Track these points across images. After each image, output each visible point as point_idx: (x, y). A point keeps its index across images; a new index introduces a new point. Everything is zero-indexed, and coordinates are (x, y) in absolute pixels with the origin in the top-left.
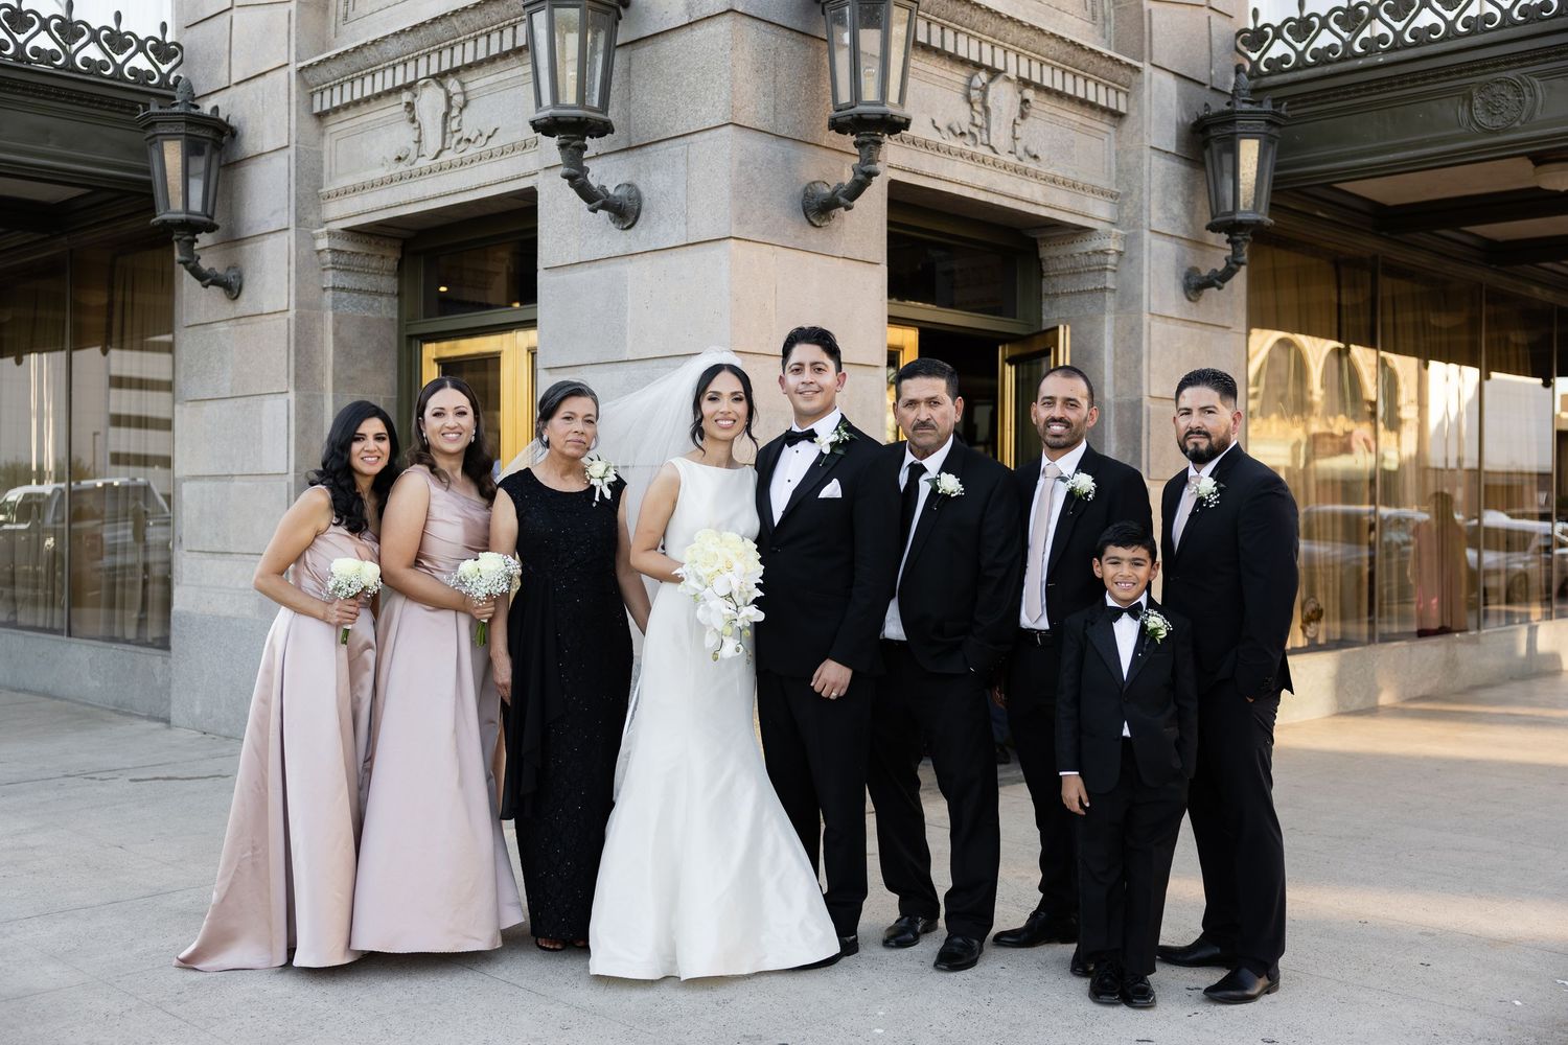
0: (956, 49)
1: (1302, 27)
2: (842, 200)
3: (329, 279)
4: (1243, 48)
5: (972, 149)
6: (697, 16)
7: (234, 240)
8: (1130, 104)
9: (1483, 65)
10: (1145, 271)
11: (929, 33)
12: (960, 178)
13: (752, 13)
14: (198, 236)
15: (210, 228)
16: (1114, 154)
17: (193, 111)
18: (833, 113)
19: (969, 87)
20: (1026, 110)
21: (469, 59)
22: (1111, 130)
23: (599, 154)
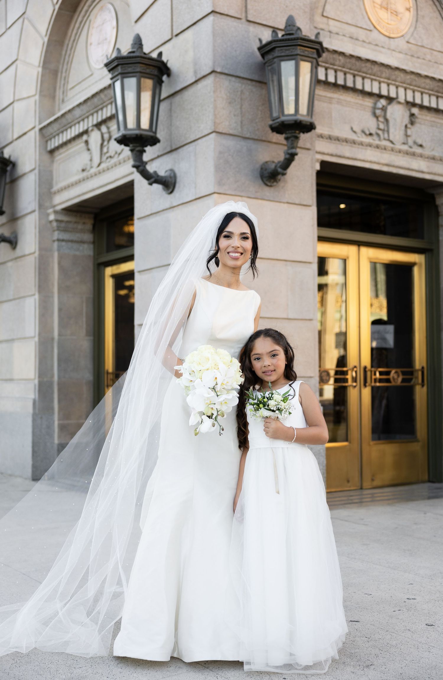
0: (363, 87)
2: (280, 170)
3: (56, 235)
5: (377, 142)
6: (199, 76)
7: (13, 219)
11: (345, 79)
12: (370, 159)
13: (226, 72)
18: (271, 123)
19: (374, 108)
20: (413, 120)
21: (109, 114)
23: (159, 157)
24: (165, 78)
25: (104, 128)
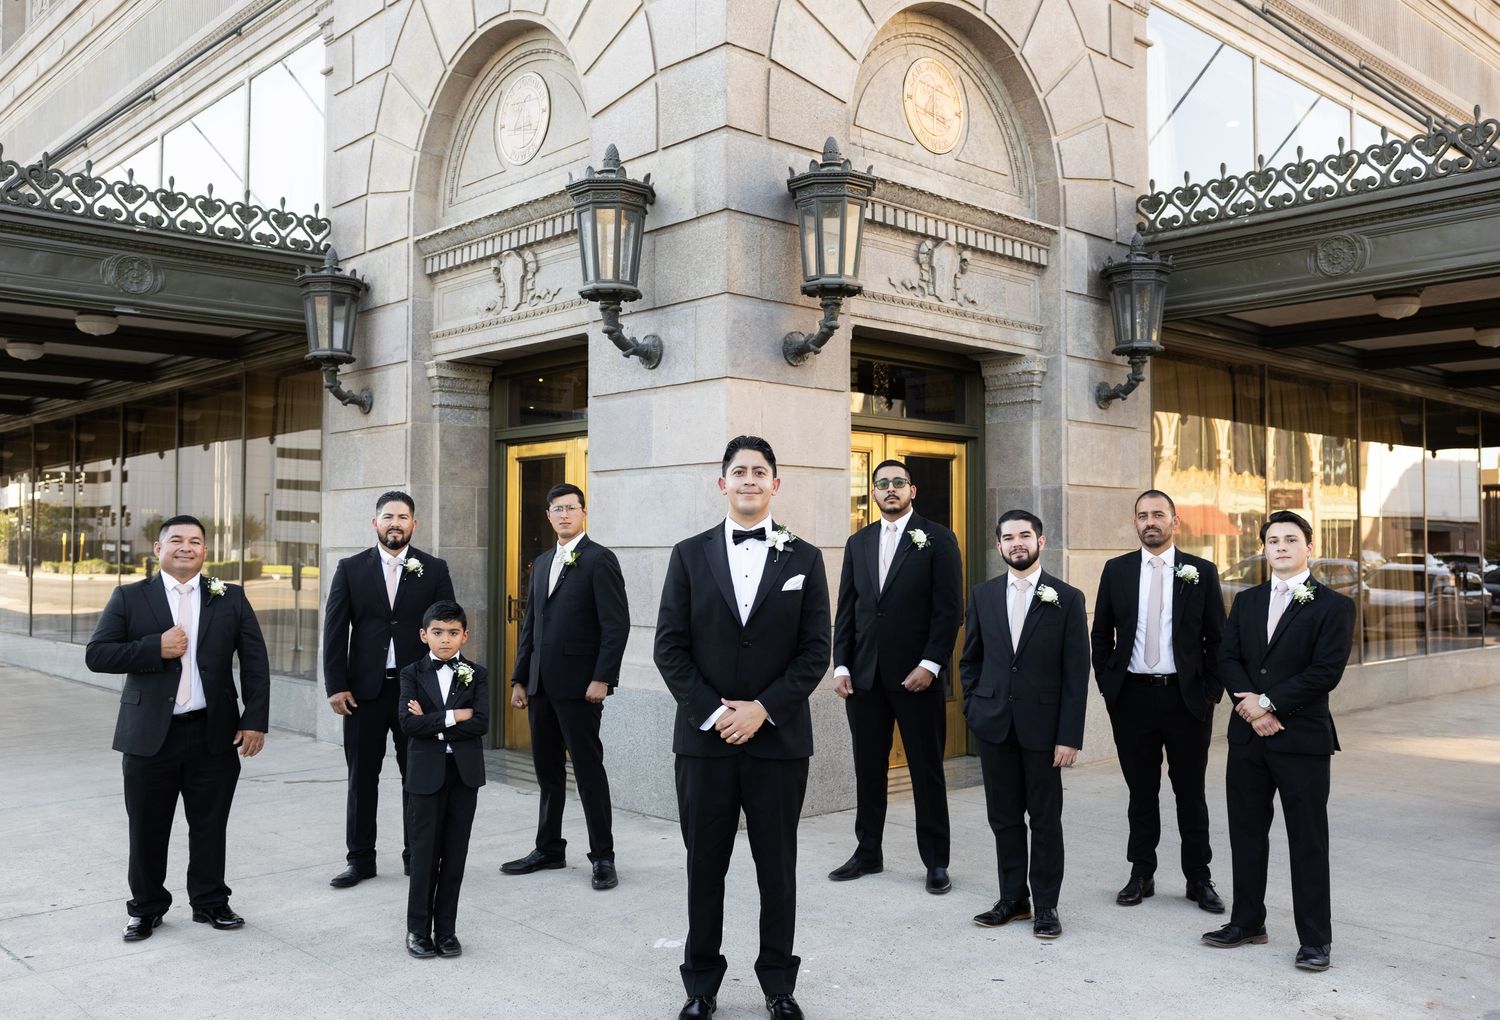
0: (906, 225)
1: (1188, 195)
2: (812, 346)
3: (437, 398)
4: (1143, 211)
5: (921, 299)
6: (702, 212)
7: (366, 369)
8: (1050, 259)
9: (1325, 226)
10: (1063, 387)
11: (884, 213)
12: (911, 322)
13: (743, 210)
14: (340, 367)
15: (350, 360)
16: (1038, 297)
17: (337, 273)
19: (918, 252)
20: (964, 267)
21: (539, 237)
22: (1036, 278)
23: (631, 313)
24: (648, 207)
25: (528, 255)
